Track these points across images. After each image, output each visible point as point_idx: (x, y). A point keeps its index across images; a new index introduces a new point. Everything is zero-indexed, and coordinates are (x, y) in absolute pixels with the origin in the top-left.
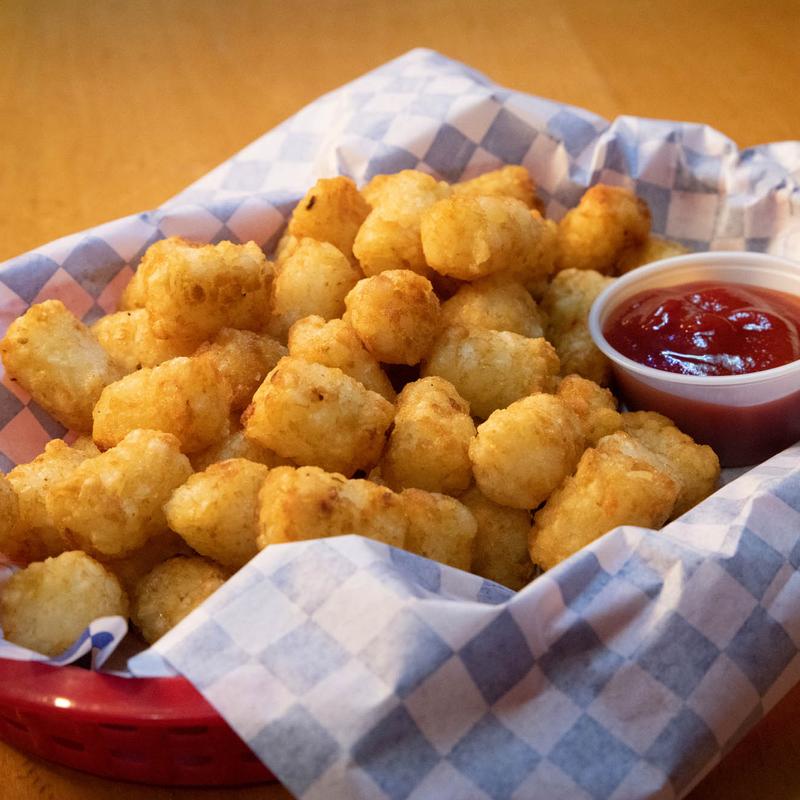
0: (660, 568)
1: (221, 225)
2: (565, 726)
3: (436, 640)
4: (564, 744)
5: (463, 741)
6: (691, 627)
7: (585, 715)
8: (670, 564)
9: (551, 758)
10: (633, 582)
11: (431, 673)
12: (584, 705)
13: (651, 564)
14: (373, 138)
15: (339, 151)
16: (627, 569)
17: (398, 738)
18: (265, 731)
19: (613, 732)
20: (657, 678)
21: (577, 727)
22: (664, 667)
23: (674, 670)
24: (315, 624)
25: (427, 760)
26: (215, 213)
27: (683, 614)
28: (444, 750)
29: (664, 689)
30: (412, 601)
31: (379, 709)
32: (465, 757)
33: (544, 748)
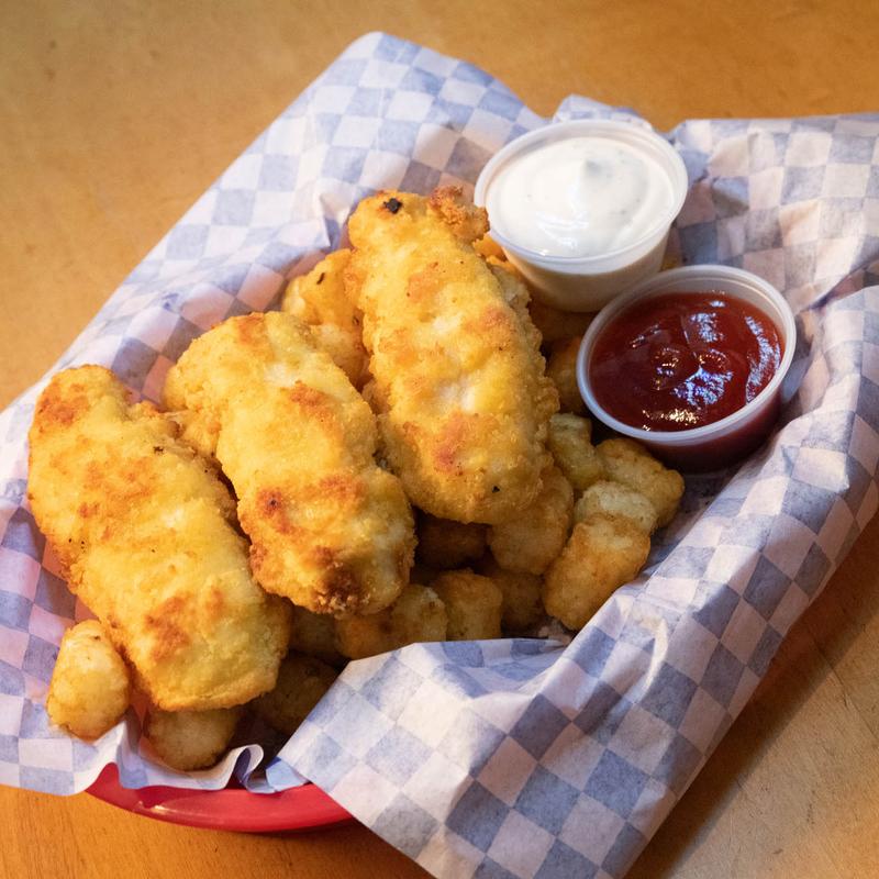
0: (650, 626)
1: (232, 300)
2: (594, 762)
3: (492, 729)
4: (595, 777)
5: (523, 791)
6: (677, 672)
7: (607, 750)
8: (656, 623)
9: (586, 792)
10: (632, 643)
11: (492, 754)
12: (605, 743)
13: (642, 625)
14: (351, 182)
15: (322, 199)
16: (626, 632)
17: (477, 804)
18: (380, 818)
19: (627, 760)
20: (657, 716)
21: (602, 762)
22: (660, 707)
23: (669, 708)
24: (401, 728)
25: (500, 812)
26: (224, 287)
27: (671, 663)
28: (511, 802)
29: (663, 723)
30: (469, 700)
31: (460, 788)
32: (526, 805)
33: (580, 785)
